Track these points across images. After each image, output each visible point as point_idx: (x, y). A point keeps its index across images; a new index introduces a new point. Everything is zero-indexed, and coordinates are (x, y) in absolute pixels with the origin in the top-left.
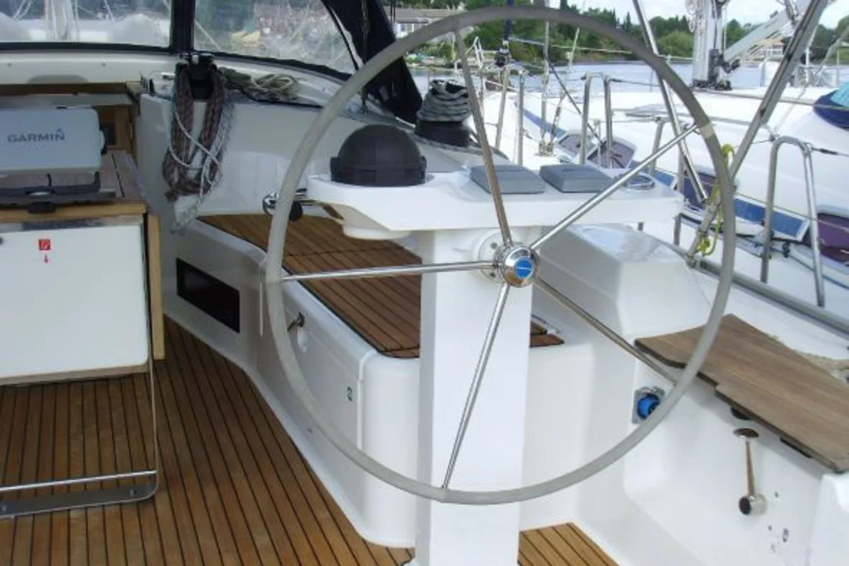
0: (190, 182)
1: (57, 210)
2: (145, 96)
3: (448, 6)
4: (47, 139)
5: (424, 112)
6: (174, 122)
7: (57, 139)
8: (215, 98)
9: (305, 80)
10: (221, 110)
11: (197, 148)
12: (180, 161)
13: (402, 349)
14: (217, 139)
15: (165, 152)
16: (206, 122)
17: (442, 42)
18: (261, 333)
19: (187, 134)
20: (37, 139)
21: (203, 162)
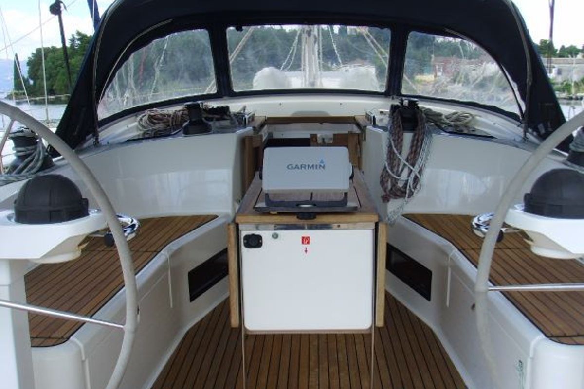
0: (399, 189)
1: (317, 217)
2: (370, 127)
3: (570, 56)
4: (313, 168)
5: (575, 145)
6: (390, 146)
7: (320, 168)
8: (419, 130)
9: (480, 116)
10: (423, 140)
11: (405, 165)
12: (392, 174)
13: (565, 336)
14: (420, 160)
15: (383, 167)
16: (412, 147)
17: (565, 81)
18: (448, 304)
19: (398, 155)
20: (307, 168)
21: (409, 176)
